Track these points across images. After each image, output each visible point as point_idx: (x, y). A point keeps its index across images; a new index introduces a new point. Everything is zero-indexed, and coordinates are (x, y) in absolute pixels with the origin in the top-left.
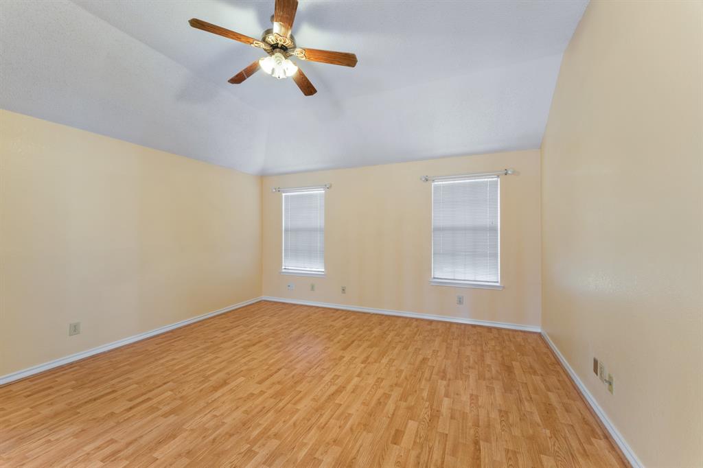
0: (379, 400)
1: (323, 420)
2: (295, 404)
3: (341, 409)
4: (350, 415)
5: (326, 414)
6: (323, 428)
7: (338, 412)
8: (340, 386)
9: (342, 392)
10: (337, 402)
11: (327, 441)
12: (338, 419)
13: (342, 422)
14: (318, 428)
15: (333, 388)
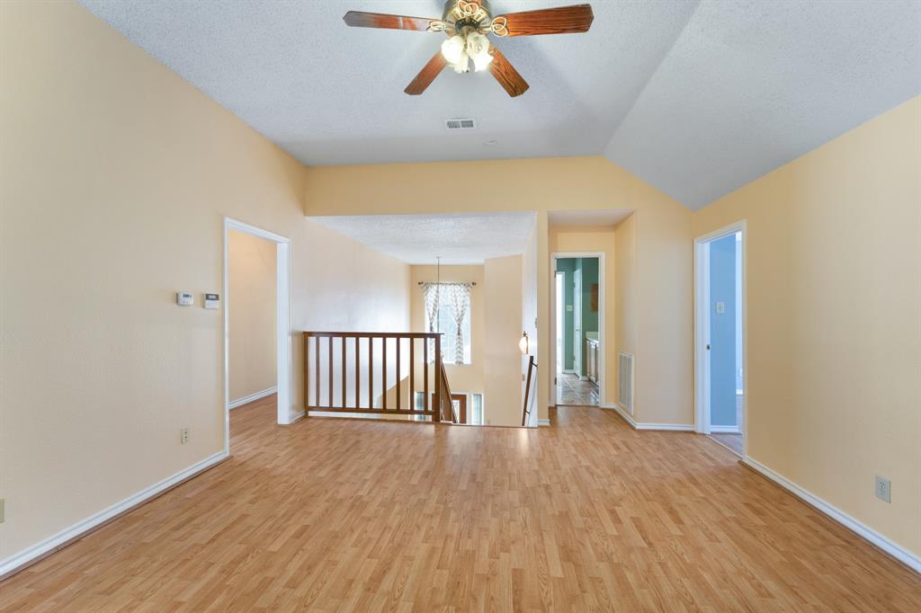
0: (309, 573)
1: (388, 536)
2: (434, 548)
3: (367, 551)
4: (355, 545)
5: (386, 543)
6: (385, 528)
7: (370, 547)
8: (374, 592)
9: (371, 578)
10: (375, 561)
11: (377, 520)
12: (370, 539)
13: (364, 536)
14: (390, 528)
15: (386, 585)
